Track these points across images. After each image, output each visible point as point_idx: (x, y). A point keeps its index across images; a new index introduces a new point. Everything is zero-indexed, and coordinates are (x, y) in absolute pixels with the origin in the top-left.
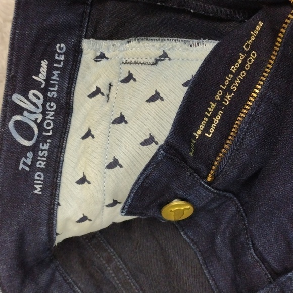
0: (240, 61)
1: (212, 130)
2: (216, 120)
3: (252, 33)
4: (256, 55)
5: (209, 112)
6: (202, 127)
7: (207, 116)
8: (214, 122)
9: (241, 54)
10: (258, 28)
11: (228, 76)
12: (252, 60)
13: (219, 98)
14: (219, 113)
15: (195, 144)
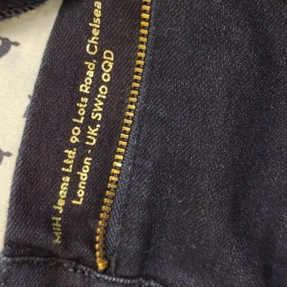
0: (90, 74)
1: (81, 194)
2: (84, 175)
3: (90, 24)
4: (112, 54)
5: (67, 166)
6: (63, 193)
7: (66, 174)
8: (82, 178)
9: (86, 63)
10: (97, 13)
11: (80, 102)
12: (111, 65)
13: (77, 140)
14: (85, 163)
15: (60, 222)
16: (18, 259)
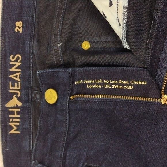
0: (125, 83)
1: (90, 86)
2: (96, 86)
3: (139, 81)
4: (132, 88)
5: (97, 81)
6: (89, 81)
7: (95, 81)
8: (95, 86)
9: (128, 81)
10: (143, 83)
11: (116, 81)
12: (129, 88)
13: (105, 82)
14: (99, 86)
15: (81, 83)
16: (71, 73)
